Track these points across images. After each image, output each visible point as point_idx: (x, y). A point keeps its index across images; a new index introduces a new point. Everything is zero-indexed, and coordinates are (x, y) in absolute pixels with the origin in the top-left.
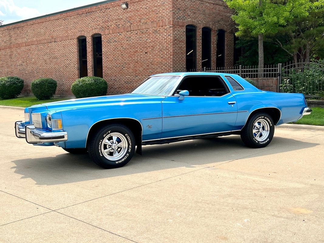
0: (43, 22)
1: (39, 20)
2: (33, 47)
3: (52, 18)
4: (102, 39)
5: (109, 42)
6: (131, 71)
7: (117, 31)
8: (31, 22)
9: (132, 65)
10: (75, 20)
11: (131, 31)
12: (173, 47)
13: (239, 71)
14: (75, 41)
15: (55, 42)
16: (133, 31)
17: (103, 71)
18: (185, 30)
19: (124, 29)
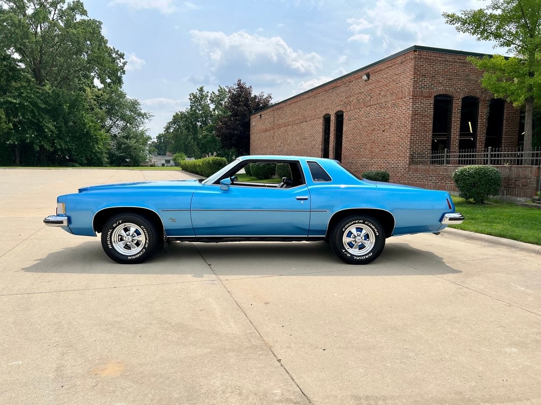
0: (298, 102)
1: (295, 100)
2: (290, 127)
3: (305, 96)
4: (344, 117)
5: (349, 120)
6: (367, 152)
7: (358, 107)
8: (289, 102)
9: (368, 146)
10: (323, 98)
11: (370, 106)
12: (412, 124)
13: (487, 155)
14: (321, 120)
15: (306, 122)
16: (373, 105)
17: (343, 152)
18: (432, 102)
19: (364, 104)
